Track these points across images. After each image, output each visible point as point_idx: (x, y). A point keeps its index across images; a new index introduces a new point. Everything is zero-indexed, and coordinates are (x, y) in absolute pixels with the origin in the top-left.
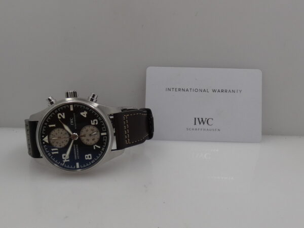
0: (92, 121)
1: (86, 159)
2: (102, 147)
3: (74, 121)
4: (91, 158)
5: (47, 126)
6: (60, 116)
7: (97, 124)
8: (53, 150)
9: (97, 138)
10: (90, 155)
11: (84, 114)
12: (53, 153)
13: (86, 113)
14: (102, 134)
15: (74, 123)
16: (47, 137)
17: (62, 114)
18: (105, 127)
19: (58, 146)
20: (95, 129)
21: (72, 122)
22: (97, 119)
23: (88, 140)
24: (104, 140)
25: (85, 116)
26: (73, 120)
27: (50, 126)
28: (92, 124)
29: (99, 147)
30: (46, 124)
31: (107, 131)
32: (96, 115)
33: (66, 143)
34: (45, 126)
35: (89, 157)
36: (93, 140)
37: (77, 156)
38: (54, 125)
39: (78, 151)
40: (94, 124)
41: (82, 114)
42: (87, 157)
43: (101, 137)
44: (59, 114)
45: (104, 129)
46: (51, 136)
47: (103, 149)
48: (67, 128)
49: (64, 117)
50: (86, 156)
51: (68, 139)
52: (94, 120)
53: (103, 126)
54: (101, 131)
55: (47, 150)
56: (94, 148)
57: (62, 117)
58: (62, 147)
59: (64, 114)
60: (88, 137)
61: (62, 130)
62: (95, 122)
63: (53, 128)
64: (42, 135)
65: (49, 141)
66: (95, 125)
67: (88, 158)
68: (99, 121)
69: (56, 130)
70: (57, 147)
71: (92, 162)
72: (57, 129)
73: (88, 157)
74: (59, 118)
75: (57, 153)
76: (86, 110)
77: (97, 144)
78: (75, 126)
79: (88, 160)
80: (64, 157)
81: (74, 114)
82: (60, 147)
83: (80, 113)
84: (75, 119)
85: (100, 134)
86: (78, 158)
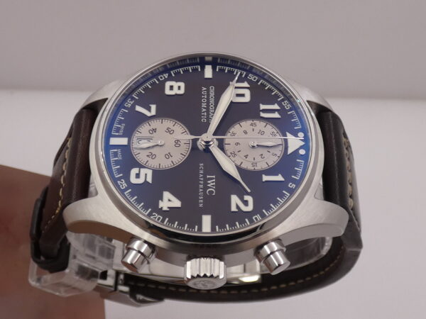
0: (149, 180)
1: (182, 85)
3: (206, 184)
4: (168, 84)
5: (288, 179)
6: (246, 203)
7: (134, 171)
8: (276, 115)
10: (168, 92)
11: (169, 201)
12: (276, 107)
13: (161, 204)
14: (124, 141)
15: (206, 180)
16: (290, 151)
17: (238, 207)
18: (113, 159)
19: (260, 125)
20: (142, 157)
21: (211, 183)
22: (130, 185)
24: (122, 126)
25: (167, 195)
26: (206, 187)
27: (279, 178)
28: (150, 173)
29: (138, 108)
30: (291, 185)
31: (108, 147)
32: (132, 195)
33: (236, 128)
34: (294, 181)
35: (171, 88)
36: (154, 130)
37: (208, 95)
38: (265, 178)
39: (204, 105)
40: (143, 171)
41: (177, 203)
42: (179, 88)
43: (128, 133)
44: (250, 208)
45: (116, 154)
46: (279, 152)
49: (235, 200)
50: (182, 91)
52: (141, 181)
53: (117, 163)
54: (126, 149)
55: (292, 116)
56: (153, 107)
57: (241, 199)
58: (250, 122)
59: (234, 209)
60: (170, 140)
61: (243, 166)
62: (138, 176)
63: (270, 171)
64: (306, 157)
66: (140, 166)
67: (176, 85)
68: (127, 177)
69: (261, 166)
70: (263, 124)
71: (166, 76)
72: (258, 168)
73: (175, 88)
74: (249, 199)
75: (262, 107)
76: (160, 211)
77: (145, 119)
78: (201, 172)
79: (177, 81)
80: (243, 95)
81: (201, 205)
82: (255, 122)
83: (182, 204)
84: (201, 190)
85: (129, 141)
86: (205, 89)
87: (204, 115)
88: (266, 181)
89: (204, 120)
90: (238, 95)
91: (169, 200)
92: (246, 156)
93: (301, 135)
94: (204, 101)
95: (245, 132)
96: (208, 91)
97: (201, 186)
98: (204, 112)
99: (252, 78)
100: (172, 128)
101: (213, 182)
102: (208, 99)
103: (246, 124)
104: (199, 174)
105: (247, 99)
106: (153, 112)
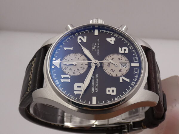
0: (120, 49)
1: (108, 93)
2: (131, 81)
4: (115, 93)
5: (62, 48)
7: (127, 52)
8: (63, 76)
9: (125, 69)
10: (115, 89)
12: (62, 81)
13: (114, 39)
14: (133, 65)
15: (96, 49)
17: (84, 38)
19: (71, 73)
20: (124, 59)
21: (94, 47)
22: (128, 47)
23: (113, 71)
24: (134, 72)
25: (112, 43)
26: (96, 46)
27: (65, 49)
28: (120, 51)
29: (128, 80)
30: (61, 46)
31: (140, 62)
33: (82, 71)
35: (113, 91)
36: (120, 71)
37: (95, 88)
38: (71, 49)
39: (97, 82)
40: (123, 52)
41: (108, 40)
42: (109, 91)
43: (132, 68)
44: (79, 38)
45: (136, 59)
46: (65, 60)
47: (133, 84)
48: (87, 52)
49: (85, 40)
50: (108, 89)
51: (86, 67)
52: (123, 48)
53: (135, 56)
54: (131, 61)
55: (56, 76)
56: (121, 81)
57: (82, 41)
58: (75, 75)
61: (80, 55)
62: (125, 50)
63: (69, 52)
65: (60, 66)
66: (124, 54)
67: (111, 93)
68: (129, 50)
69: (72, 55)
70: (69, 74)
71: (116, 99)
72: (74, 54)
73: (111, 91)
74: (79, 41)
75: (69, 81)
76: (114, 37)
77: (125, 76)
78: (98, 52)
79: (110, 95)
80: (78, 87)
81: (98, 39)
82: (73, 75)
83: (106, 39)
84: (98, 45)
85: (131, 65)
86: (97, 91)
87: (97, 77)
88: (71, 47)
89: (97, 75)
90: (80, 87)
91: (111, 41)
92: (79, 59)
93: (53, 67)
94: (97, 85)
95: (78, 69)
96: (95, 90)
97: (98, 46)
98: (97, 79)
99: (72, 97)
100: (111, 72)
101: (93, 48)
102: (95, 86)
103: (77, 74)
104: (99, 51)
105: (76, 85)
106: (121, 79)
